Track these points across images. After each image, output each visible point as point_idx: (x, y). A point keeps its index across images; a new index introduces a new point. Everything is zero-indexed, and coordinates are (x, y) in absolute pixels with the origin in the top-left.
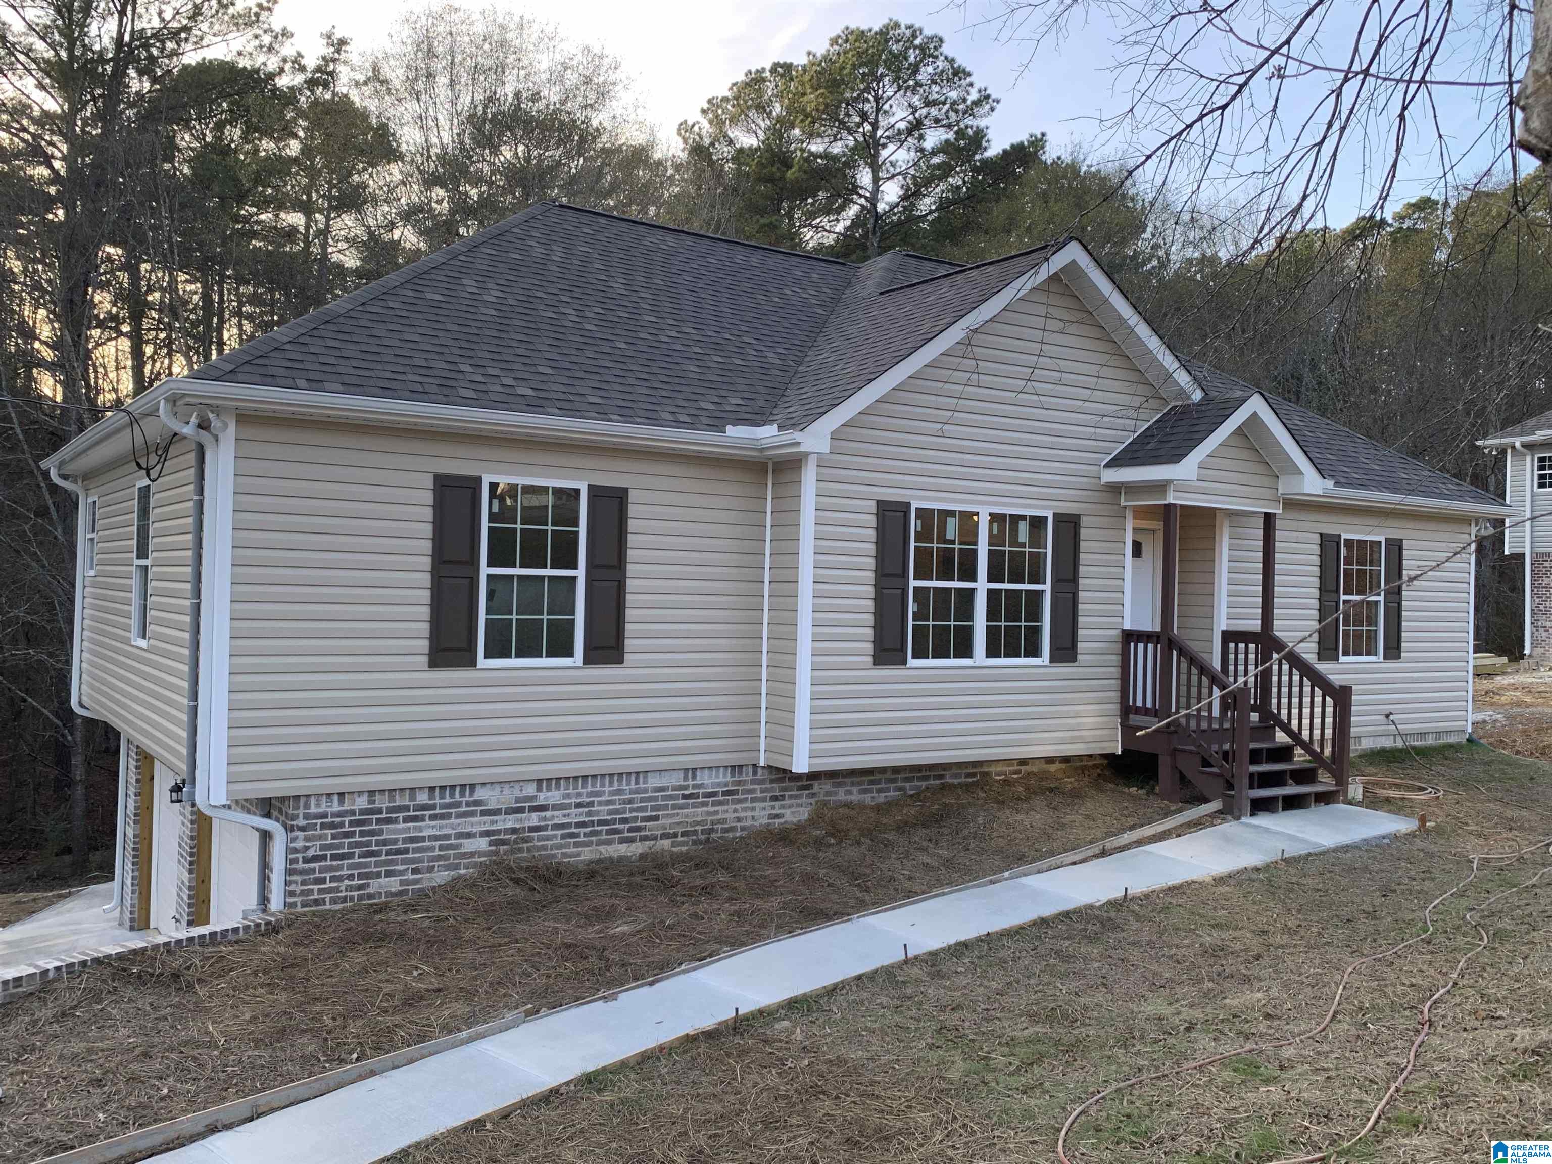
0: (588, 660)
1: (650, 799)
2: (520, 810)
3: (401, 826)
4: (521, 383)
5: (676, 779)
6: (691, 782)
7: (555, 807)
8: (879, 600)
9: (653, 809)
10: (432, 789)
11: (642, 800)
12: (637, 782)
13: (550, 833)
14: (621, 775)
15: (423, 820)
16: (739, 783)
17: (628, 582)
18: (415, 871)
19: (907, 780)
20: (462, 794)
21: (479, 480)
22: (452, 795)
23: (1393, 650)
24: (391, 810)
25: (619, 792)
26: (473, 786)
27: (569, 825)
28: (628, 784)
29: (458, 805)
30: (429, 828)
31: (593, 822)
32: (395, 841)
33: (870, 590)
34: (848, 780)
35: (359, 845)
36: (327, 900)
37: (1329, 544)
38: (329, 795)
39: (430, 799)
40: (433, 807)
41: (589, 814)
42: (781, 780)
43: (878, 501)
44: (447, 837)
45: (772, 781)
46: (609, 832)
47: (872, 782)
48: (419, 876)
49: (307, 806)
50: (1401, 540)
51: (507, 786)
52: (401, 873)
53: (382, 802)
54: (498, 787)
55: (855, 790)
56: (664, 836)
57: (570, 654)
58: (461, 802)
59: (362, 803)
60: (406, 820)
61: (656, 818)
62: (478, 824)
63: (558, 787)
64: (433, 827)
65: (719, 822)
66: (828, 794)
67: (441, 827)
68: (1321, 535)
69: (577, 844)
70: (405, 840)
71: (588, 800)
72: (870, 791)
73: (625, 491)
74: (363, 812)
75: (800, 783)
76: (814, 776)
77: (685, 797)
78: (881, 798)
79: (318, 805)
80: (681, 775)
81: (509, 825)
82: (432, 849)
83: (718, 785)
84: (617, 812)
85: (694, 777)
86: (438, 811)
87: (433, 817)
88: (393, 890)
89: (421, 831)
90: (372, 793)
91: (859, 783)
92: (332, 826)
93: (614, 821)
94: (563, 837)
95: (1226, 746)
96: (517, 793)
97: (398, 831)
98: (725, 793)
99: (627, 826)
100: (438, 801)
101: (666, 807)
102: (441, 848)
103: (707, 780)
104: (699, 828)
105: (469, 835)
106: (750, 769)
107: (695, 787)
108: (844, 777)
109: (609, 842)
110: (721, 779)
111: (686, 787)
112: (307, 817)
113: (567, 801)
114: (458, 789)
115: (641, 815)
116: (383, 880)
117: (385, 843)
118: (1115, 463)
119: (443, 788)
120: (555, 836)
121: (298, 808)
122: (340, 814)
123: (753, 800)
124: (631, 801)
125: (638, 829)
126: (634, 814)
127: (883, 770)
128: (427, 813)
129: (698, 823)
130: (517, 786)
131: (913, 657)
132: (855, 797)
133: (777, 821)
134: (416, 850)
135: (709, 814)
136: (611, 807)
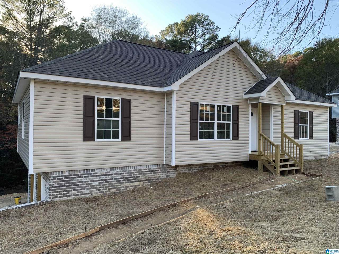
0: (122, 140)
1: (138, 172)
2: (106, 175)
3: (77, 179)
4: (105, 74)
5: (145, 167)
6: (148, 168)
7: (115, 174)
8: (191, 125)
9: (139, 174)
10: (84, 170)
11: (136, 172)
12: (135, 168)
13: (113, 180)
14: (131, 166)
15: (82, 177)
16: (159, 168)
17: (132, 121)
18: (80, 190)
19: (199, 167)
20: (92, 171)
21: (95, 97)
22: (89, 172)
23: (311, 137)
24: (74, 175)
25: (130, 170)
26: (94, 169)
27: (118, 178)
28: (133, 168)
29: (91, 174)
30: (84, 179)
31: (124, 178)
32: (75, 183)
33: (189, 123)
34: (185, 167)
35: (66, 183)
36: (59, 197)
37: (296, 113)
38: (59, 172)
39: (84, 173)
40: (85, 174)
41: (123, 176)
42: (170, 167)
43: (191, 102)
44: (88, 181)
45: (167, 168)
46: (128, 180)
47: (191, 168)
48: (82, 191)
49: (53, 174)
50: (312, 112)
51: (103, 169)
52: (77, 190)
53: (72, 173)
54: (100, 170)
55: (187, 170)
56: (141, 181)
57: (118, 138)
58: (92, 173)
59: (67, 173)
60: (78, 177)
61: (139, 177)
62: (96, 178)
63: (115, 169)
64: (85, 179)
65: (155, 177)
66: (181, 171)
67: (87, 179)
68: (294, 110)
69: (120, 183)
70: (78, 182)
71: (123, 173)
72: (190, 170)
73: (130, 100)
74: (67, 176)
75: (174, 168)
76: (177, 166)
77: (146, 172)
78: (193, 171)
79: (56, 174)
80: (145, 166)
81: (104, 179)
82: (85, 184)
83: (154, 169)
84: (130, 175)
85: (148, 167)
86: (86, 175)
87: (85, 177)
88: (75, 194)
89: (82, 180)
90: (69, 171)
91: (188, 168)
92: (60, 179)
93: (129, 178)
94: (117, 181)
95: (274, 159)
96: (105, 171)
97: (76, 180)
98: (156, 171)
99: (132, 179)
100: (86, 173)
101: (142, 174)
102: (87, 184)
103: (152, 168)
104: (150, 179)
105: (94, 181)
106: (162, 165)
107: (148, 169)
108: (184, 167)
109: (128, 182)
110: (155, 167)
111: (146, 169)
112: (53, 177)
113: (118, 173)
114: (91, 170)
115: (135, 176)
116: (73, 192)
117: (73, 183)
118: (246, 94)
119: (87, 170)
120: (115, 181)
121: (51, 175)
122: (61, 176)
123: (163, 172)
124: (133, 173)
125: (135, 179)
126: (134, 176)
127: (193, 165)
128: (83, 176)
129: (149, 178)
130: (105, 169)
131: (200, 139)
132: (187, 171)
133: (168, 177)
134: (80, 185)
135: (152, 175)
136: (128, 174)
